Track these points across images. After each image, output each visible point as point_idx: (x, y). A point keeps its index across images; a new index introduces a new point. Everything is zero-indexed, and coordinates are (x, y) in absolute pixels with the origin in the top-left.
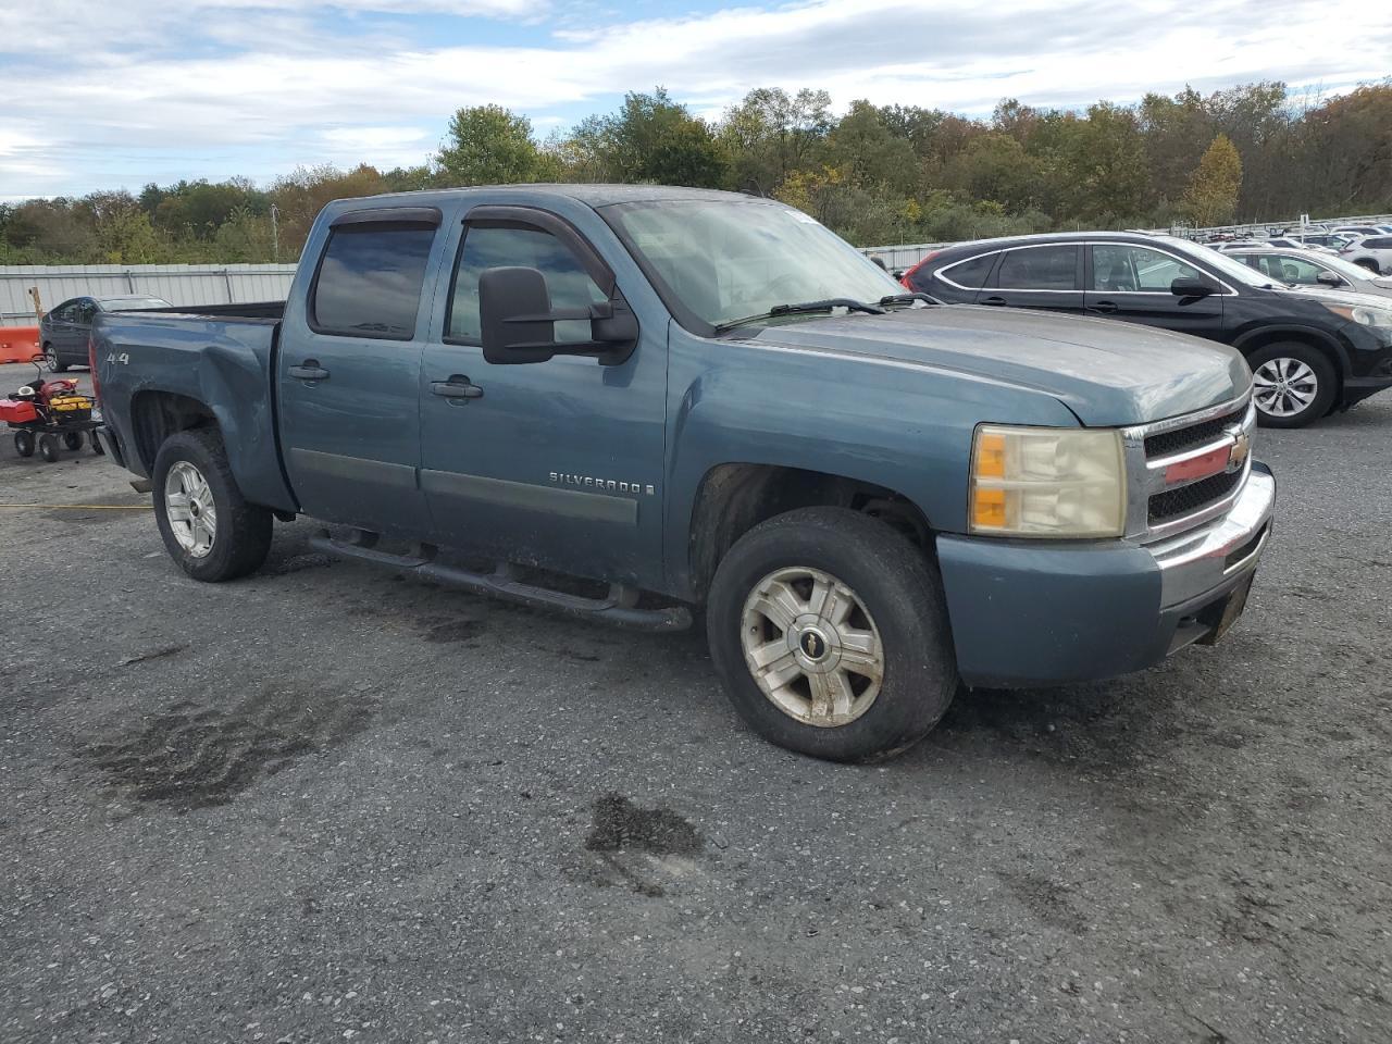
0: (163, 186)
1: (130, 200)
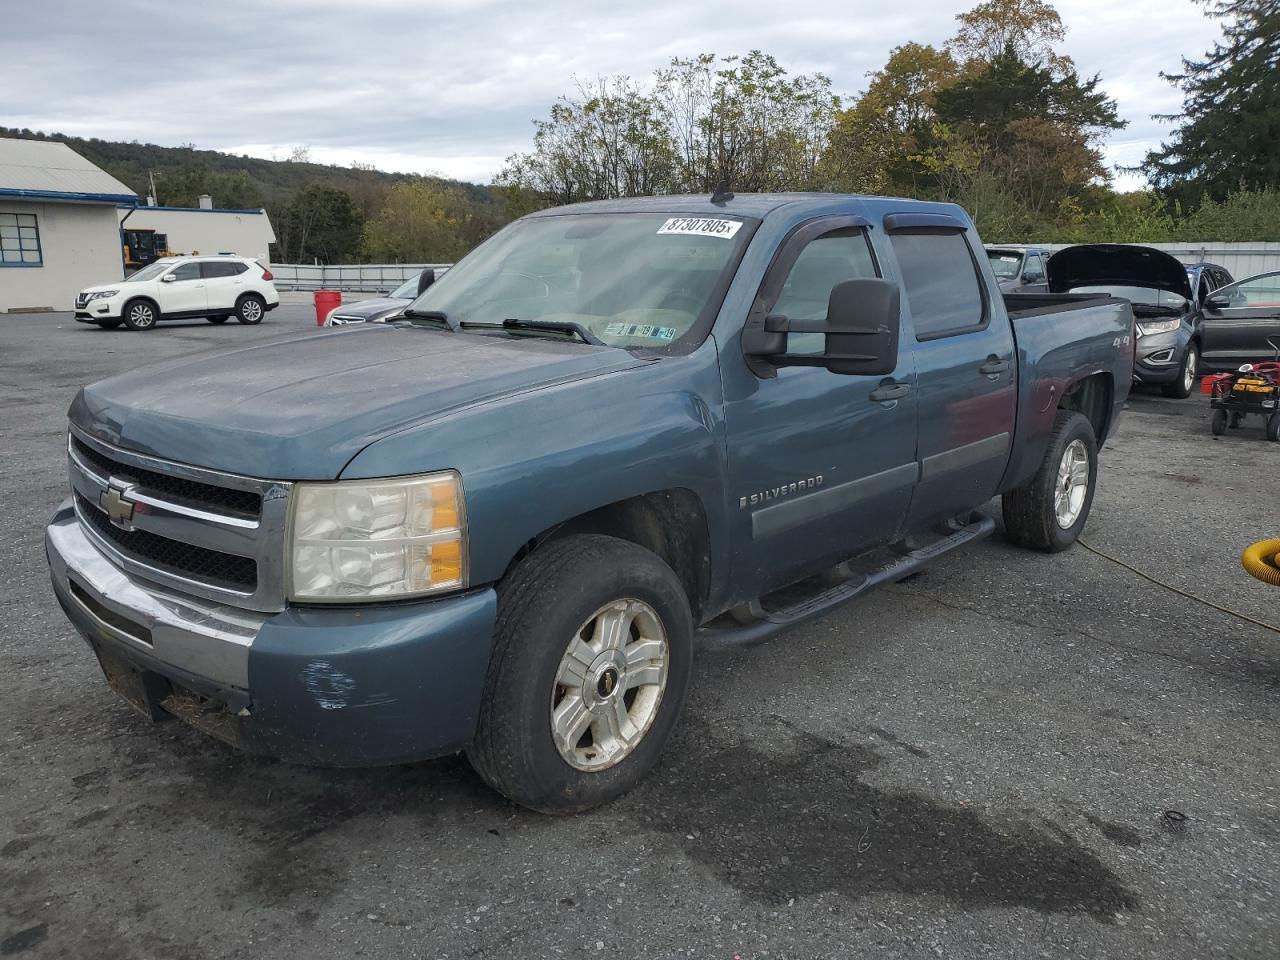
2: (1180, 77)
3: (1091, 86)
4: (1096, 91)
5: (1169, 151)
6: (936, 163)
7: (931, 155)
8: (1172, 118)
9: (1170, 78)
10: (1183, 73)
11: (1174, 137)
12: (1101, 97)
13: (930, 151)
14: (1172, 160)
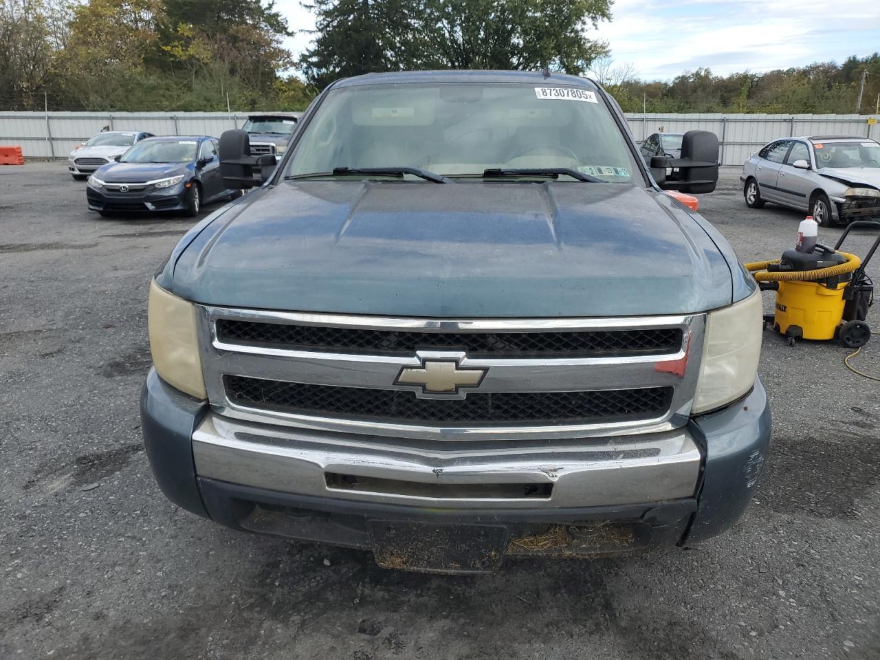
0: (860, 57)
1: (835, 67)
2: (312, 7)
3: (270, 6)
4: (274, 11)
5: (313, 54)
6: (181, 53)
7: (177, 47)
8: (311, 32)
9: (306, 6)
10: (314, 5)
11: (312, 44)
12: (277, 15)
13: (176, 43)
14: (314, 59)
